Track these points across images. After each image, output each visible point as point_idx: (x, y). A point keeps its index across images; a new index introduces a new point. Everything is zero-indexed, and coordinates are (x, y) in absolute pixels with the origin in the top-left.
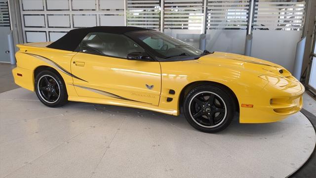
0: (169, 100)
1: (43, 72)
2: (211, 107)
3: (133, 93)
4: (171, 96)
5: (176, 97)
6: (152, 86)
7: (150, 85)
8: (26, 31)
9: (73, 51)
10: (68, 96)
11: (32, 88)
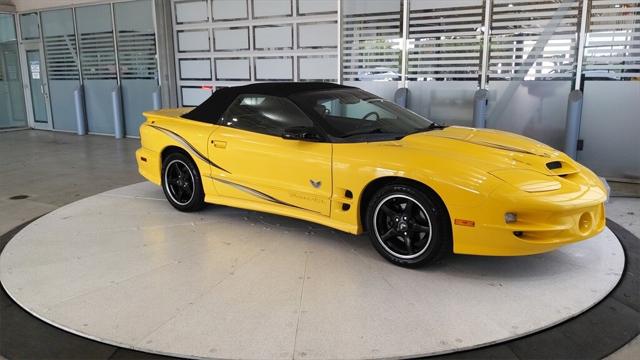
0: (346, 207)
1: (172, 155)
2: (407, 222)
3: (293, 194)
4: (347, 201)
5: (354, 203)
6: (319, 183)
7: (316, 182)
8: (182, 87)
9: (215, 123)
10: (204, 195)
11: (158, 182)
